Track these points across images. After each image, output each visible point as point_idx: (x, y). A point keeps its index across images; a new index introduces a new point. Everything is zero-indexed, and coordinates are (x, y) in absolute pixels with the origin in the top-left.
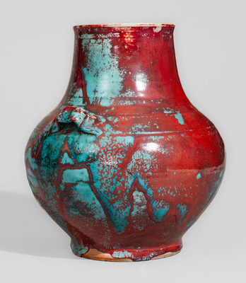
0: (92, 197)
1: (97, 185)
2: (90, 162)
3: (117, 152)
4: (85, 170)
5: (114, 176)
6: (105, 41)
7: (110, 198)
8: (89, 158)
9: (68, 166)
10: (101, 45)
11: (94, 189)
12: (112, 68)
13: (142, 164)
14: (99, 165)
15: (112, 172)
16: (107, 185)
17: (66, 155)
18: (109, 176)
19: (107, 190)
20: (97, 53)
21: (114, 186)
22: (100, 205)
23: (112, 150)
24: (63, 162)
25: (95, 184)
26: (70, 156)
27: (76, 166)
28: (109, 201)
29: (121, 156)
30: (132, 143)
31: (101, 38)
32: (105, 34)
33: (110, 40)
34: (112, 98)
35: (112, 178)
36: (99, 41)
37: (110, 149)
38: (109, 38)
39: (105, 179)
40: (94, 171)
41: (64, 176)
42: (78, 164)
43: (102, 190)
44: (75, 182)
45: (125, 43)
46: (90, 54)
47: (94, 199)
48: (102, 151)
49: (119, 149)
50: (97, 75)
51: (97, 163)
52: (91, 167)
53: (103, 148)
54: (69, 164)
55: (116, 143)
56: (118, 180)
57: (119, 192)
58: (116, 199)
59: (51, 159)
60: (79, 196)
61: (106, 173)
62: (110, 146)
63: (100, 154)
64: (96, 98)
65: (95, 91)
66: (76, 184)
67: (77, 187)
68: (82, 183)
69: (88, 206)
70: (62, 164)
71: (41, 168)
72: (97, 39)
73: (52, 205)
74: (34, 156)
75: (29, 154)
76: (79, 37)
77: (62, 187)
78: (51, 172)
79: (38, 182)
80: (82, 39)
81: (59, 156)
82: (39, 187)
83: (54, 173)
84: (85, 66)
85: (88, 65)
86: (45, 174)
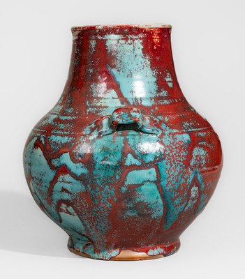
0: (156, 197)
1: (164, 183)
2: (158, 161)
3: (181, 150)
4: (153, 170)
5: (180, 173)
6: (136, 41)
7: (173, 196)
8: (156, 157)
9: (134, 167)
10: (132, 46)
11: (160, 188)
12: (145, 68)
13: (200, 159)
14: (167, 164)
15: (178, 169)
16: (173, 182)
17: (130, 156)
18: (176, 174)
19: (172, 188)
20: (128, 54)
21: (179, 183)
22: (162, 204)
23: (176, 148)
24: (128, 163)
25: (162, 183)
26: (135, 157)
27: (144, 166)
28: (171, 198)
29: (184, 154)
30: (189, 139)
31: (131, 39)
32: (136, 34)
33: (141, 41)
34: (151, 99)
35: (178, 176)
36: (129, 41)
37: (174, 147)
38: (140, 38)
39: (172, 177)
40: (163, 170)
41: (128, 178)
42: (146, 164)
43: (167, 188)
44: (140, 183)
45: (154, 44)
46: (119, 55)
47: (158, 198)
48: (168, 149)
49: (182, 146)
50: (130, 75)
51: (165, 161)
52: (159, 166)
53: (168, 146)
54: (135, 165)
55: (178, 141)
56: (182, 177)
57: (182, 189)
58: (178, 196)
60: (142, 197)
61: (173, 171)
62: (173, 144)
63: (167, 153)
64: (136, 98)
65: (132, 92)
66: (142, 185)
67: (143, 187)
68: (148, 183)
69: (150, 206)
70: (126, 166)
71: (94, 172)
72: (126, 39)
73: (102, 209)
74: (80, 161)
75: (66, 159)
76: (99, 37)
77: (124, 189)
78: (111, 175)
79: (86, 187)
80: (107, 40)
81: (122, 157)
82: (86, 192)
83: (114, 176)
84: (114, 67)
85: (118, 66)
86: (101, 177)
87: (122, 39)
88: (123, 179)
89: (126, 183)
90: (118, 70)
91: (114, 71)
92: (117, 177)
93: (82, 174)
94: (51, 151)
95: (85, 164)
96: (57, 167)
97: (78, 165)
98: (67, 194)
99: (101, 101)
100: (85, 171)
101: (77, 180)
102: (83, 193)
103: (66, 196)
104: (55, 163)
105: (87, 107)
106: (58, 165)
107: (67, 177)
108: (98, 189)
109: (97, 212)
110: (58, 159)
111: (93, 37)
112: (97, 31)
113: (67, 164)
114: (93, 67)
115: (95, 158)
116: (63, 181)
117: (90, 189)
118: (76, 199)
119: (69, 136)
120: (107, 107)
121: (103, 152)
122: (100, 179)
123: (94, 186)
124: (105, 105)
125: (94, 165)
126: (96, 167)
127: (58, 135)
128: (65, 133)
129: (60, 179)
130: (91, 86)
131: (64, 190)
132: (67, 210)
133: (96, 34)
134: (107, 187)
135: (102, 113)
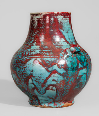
0: (85, 80)
4: (86, 69)
8: (86, 64)
11: (86, 76)
17: (80, 64)
20: (66, 23)
24: (79, 67)
25: (87, 74)
26: (81, 64)
31: (66, 18)
32: (67, 16)
33: (69, 19)
34: (74, 41)
36: (66, 19)
40: (88, 69)
42: (84, 67)
46: (63, 24)
50: (67, 32)
52: (87, 67)
54: (81, 67)
59: (74, 67)
60: (82, 80)
64: (71, 41)
65: (69, 39)
67: (83, 76)
68: (84, 74)
70: (79, 68)
71: (68, 72)
72: (65, 18)
73: (68, 87)
74: (62, 68)
75: (55, 67)
76: (55, 17)
77: (78, 77)
78: (74, 72)
79: (64, 78)
80: (58, 18)
81: (78, 65)
82: (64, 80)
83: (75, 73)
84: (62, 29)
85: (63, 28)
86: (71, 74)
87: (64, 18)
88: (78, 73)
89: (79, 75)
90: (63, 30)
91: (62, 31)
92: (76, 73)
93: (63, 73)
94: (47, 65)
95: (64, 69)
96: (51, 71)
97: (61, 69)
98: (54, 82)
99: (59, 43)
100: (64, 71)
101: (61, 75)
102: (62, 81)
103: (54, 83)
104: (50, 69)
105: (55, 46)
106: (52, 70)
107: (56, 75)
108: (69, 79)
109: (65, 88)
110: (52, 68)
111: (52, 17)
112: (54, 14)
113: (56, 69)
114: (53, 29)
115: (68, 66)
116: (54, 77)
117: (66, 79)
118: (58, 84)
119: (54, 58)
120: (63, 45)
121: (71, 63)
122: (70, 74)
123: (67, 77)
124: (62, 44)
125: (68, 69)
126: (69, 70)
127: (48, 57)
128: (51, 56)
129: (52, 76)
130: (53, 37)
131: (53, 80)
132: (52, 89)
133: (53, 16)
134: (72, 77)
135: (62, 47)
